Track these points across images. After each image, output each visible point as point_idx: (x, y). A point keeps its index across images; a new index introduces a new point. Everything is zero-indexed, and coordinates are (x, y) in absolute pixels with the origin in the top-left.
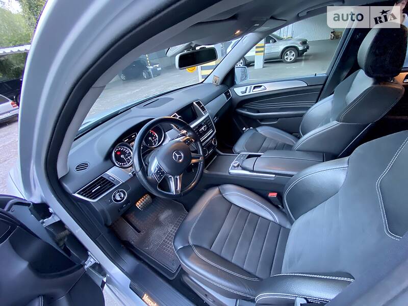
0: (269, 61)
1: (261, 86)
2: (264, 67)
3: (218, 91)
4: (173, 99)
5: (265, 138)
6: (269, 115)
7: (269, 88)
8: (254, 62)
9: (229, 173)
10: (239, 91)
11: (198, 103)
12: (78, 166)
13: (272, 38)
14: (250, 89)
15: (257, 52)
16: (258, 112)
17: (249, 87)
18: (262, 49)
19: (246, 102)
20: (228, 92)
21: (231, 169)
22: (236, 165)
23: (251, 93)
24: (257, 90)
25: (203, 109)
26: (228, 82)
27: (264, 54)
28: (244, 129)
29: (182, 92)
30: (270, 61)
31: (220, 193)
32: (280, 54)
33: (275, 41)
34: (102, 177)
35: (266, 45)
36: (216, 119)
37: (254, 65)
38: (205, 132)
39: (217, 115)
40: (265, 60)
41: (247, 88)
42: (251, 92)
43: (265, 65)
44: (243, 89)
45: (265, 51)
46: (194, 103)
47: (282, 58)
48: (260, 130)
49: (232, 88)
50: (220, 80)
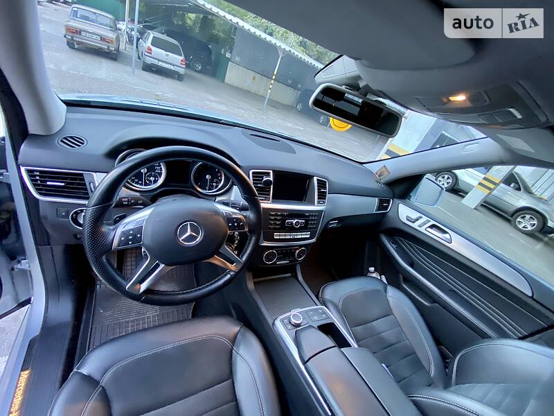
0: (489, 206)
1: (446, 233)
2: (475, 209)
3: (372, 189)
4: (295, 153)
5: (388, 313)
6: (424, 284)
7: (458, 245)
8: (467, 193)
9: (274, 324)
10: (404, 212)
11: (322, 184)
12: (71, 137)
13: (517, 183)
14: (424, 224)
15: (480, 184)
16: (412, 265)
17: (425, 219)
18: (492, 186)
19: (403, 235)
20: (388, 202)
21: (282, 321)
22: (294, 321)
23: (422, 229)
24: (434, 234)
25: (322, 196)
26: (398, 190)
27: (490, 193)
28: (372, 269)
29: (318, 154)
30: (491, 207)
31: (234, 340)
32: (514, 209)
33: (519, 189)
34: (82, 175)
35: (502, 185)
36: (334, 224)
37: (464, 197)
38: (292, 229)
39: (341, 219)
40: (485, 202)
41: (421, 217)
42: (422, 226)
43: (480, 208)
44: (414, 215)
45: (495, 192)
46: (315, 178)
47: (512, 216)
48: (393, 294)
49: (397, 201)
50: (387, 177)
